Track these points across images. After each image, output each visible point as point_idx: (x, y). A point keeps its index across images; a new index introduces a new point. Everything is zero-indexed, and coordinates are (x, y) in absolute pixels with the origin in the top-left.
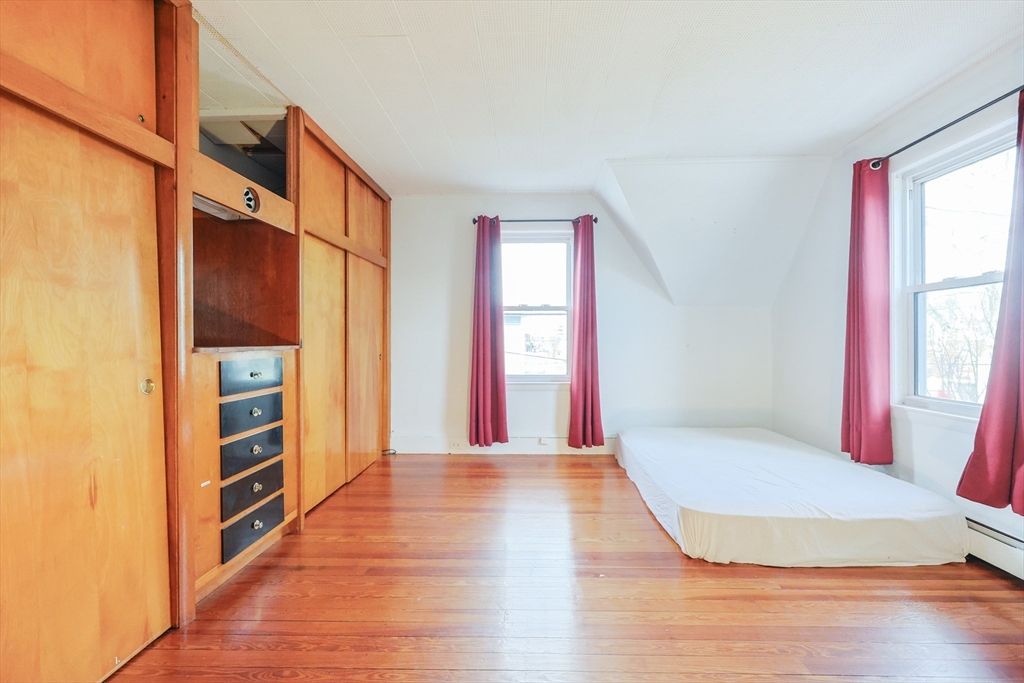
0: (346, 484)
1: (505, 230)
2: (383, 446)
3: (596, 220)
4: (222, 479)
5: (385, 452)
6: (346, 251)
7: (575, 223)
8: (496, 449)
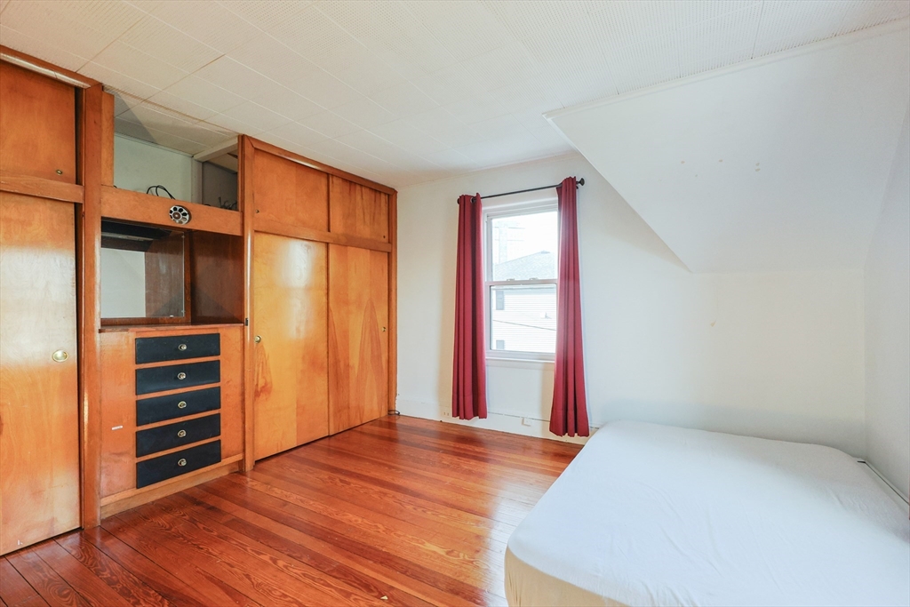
0: (329, 436)
1: (486, 208)
2: (389, 407)
3: (582, 182)
4: (137, 425)
5: (391, 412)
6: (327, 244)
7: (559, 188)
8: (476, 423)
